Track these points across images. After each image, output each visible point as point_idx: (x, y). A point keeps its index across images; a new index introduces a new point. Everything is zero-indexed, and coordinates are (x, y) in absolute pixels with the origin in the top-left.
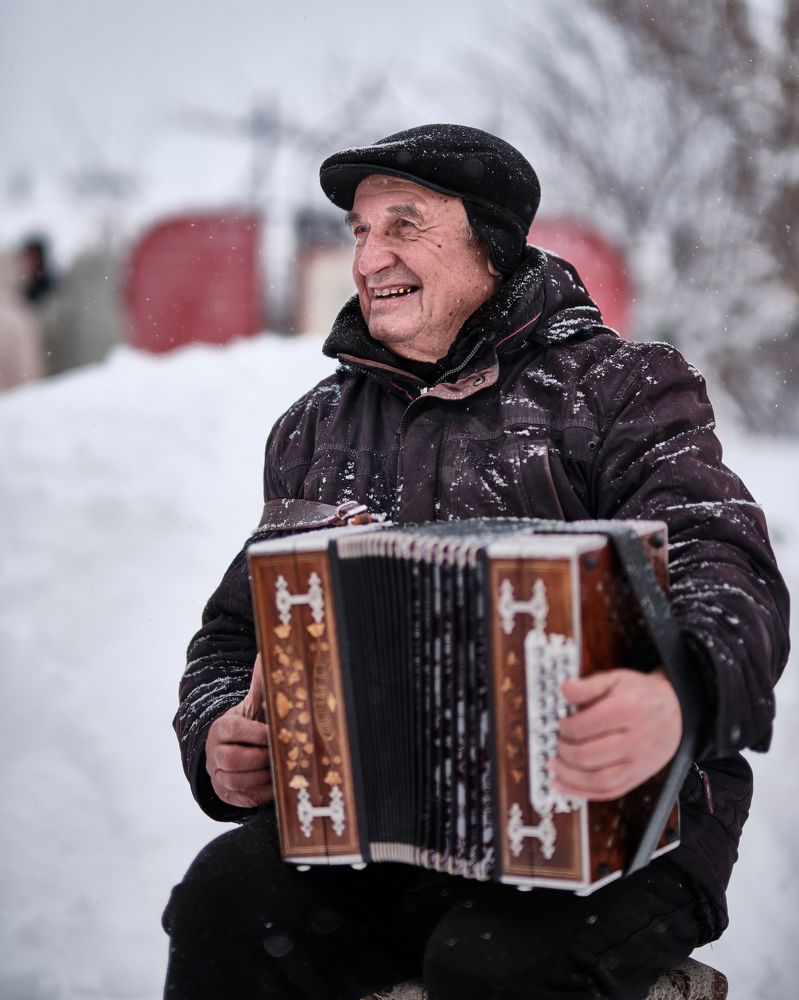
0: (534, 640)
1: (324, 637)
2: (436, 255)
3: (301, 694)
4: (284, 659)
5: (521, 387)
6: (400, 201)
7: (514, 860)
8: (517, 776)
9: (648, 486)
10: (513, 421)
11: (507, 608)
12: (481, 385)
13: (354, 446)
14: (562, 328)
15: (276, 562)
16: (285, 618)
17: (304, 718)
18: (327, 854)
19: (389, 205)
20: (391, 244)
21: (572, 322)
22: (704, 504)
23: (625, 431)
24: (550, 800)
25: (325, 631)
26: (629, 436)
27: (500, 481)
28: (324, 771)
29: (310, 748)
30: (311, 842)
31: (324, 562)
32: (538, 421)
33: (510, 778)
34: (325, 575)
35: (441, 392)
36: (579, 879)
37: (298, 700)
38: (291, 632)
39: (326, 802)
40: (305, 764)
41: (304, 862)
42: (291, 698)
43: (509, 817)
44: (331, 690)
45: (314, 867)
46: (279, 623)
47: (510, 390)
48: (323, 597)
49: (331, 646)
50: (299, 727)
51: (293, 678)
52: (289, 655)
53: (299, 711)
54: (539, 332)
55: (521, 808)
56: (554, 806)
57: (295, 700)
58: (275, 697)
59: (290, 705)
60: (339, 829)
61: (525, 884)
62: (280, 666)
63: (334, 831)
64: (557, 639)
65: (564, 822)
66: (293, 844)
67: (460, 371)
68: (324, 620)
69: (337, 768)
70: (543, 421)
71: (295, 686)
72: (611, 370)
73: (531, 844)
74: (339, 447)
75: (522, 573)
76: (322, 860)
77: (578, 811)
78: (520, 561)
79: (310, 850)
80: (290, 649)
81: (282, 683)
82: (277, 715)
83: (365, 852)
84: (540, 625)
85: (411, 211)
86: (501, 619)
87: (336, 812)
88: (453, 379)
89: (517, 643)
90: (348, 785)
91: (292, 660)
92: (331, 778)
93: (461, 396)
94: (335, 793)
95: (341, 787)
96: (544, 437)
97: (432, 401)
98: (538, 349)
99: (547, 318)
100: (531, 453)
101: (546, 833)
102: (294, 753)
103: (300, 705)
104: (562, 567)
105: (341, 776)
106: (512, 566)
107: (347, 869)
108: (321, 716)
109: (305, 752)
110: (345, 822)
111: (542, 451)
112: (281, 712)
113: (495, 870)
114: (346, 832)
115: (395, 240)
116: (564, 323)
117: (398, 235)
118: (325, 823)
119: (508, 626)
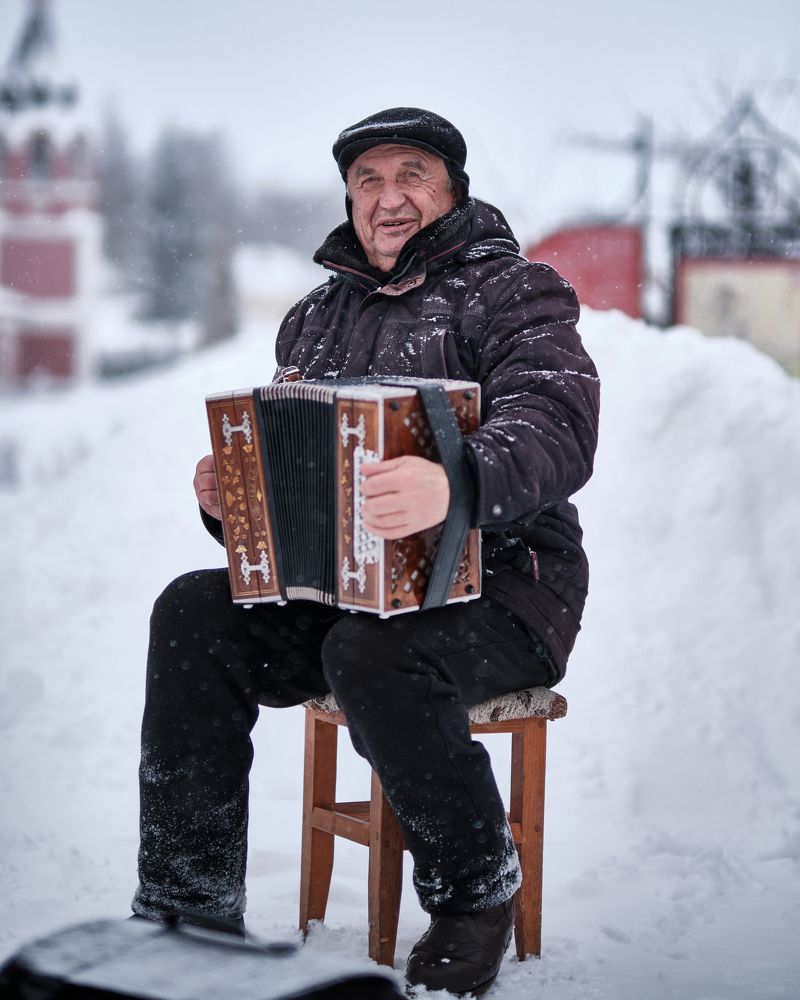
0: (359, 452)
1: (253, 453)
2: (432, 197)
3: (241, 491)
4: (229, 468)
5: (438, 290)
6: (410, 158)
7: (345, 593)
8: (348, 539)
9: (511, 357)
10: (429, 312)
11: (344, 431)
12: (413, 286)
13: (327, 326)
14: (478, 251)
15: (221, 405)
16: (229, 441)
17: (242, 507)
18: (260, 596)
19: (402, 161)
20: (401, 188)
21: (486, 247)
22: (544, 372)
23: (502, 320)
24: (364, 555)
25: (253, 449)
26: (506, 324)
27: (411, 351)
28: (255, 541)
29: (247, 526)
30: (251, 588)
31: (251, 403)
32: (444, 312)
33: (344, 540)
34: (252, 414)
35: (388, 290)
36: (378, 607)
37: (239, 495)
38: (232, 450)
39: (257, 562)
40: (244, 537)
41: (248, 603)
42: (235, 494)
43: (343, 565)
44: (259, 487)
45: (256, 605)
46: (225, 445)
47: (432, 291)
48: (251, 427)
49: (257, 459)
50: (241, 513)
51: (236, 481)
52: (232, 466)
53: (240, 502)
54: (461, 253)
55: (349, 560)
56: (366, 559)
57: (237, 495)
58: (225, 494)
59: (234, 499)
60: (266, 579)
61: (354, 608)
62: (227, 473)
63: (263, 580)
64: (370, 453)
65: (370, 569)
66: (239, 590)
67: (402, 277)
68: (252, 442)
69: (264, 539)
70: (449, 312)
71: (237, 485)
72: (502, 279)
73: (353, 582)
74: (316, 328)
75: (354, 409)
76: (257, 600)
77: (378, 563)
78: (352, 401)
79: (250, 593)
80: (232, 462)
81: (229, 484)
82: (226, 505)
83: (283, 594)
84: (361, 443)
85: (419, 166)
86: (342, 438)
87: (263, 567)
88: (396, 282)
89: (349, 453)
90: (271, 550)
91: (234, 470)
92: (261, 545)
93: (400, 293)
94: (263, 555)
95: (267, 551)
96: (446, 323)
97: (381, 296)
98: (459, 264)
99: (468, 245)
100: (434, 333)
101: (360, 575)
102: (238, 530)
103: (240, 498)
104: (373, 406)
105: (267, 544)
106: (348, 404)
107: (274, 605)
108: (253, 505)
109: (244, 529)
110: (270, 574)
111: (442, 333)
112: (229, 504)
113: (336, 600)
114: (271, 580)
115: (403, 185)
116: (480, 248)
117: (406, 182)
118: (257, 575)
119: (345, 443)
